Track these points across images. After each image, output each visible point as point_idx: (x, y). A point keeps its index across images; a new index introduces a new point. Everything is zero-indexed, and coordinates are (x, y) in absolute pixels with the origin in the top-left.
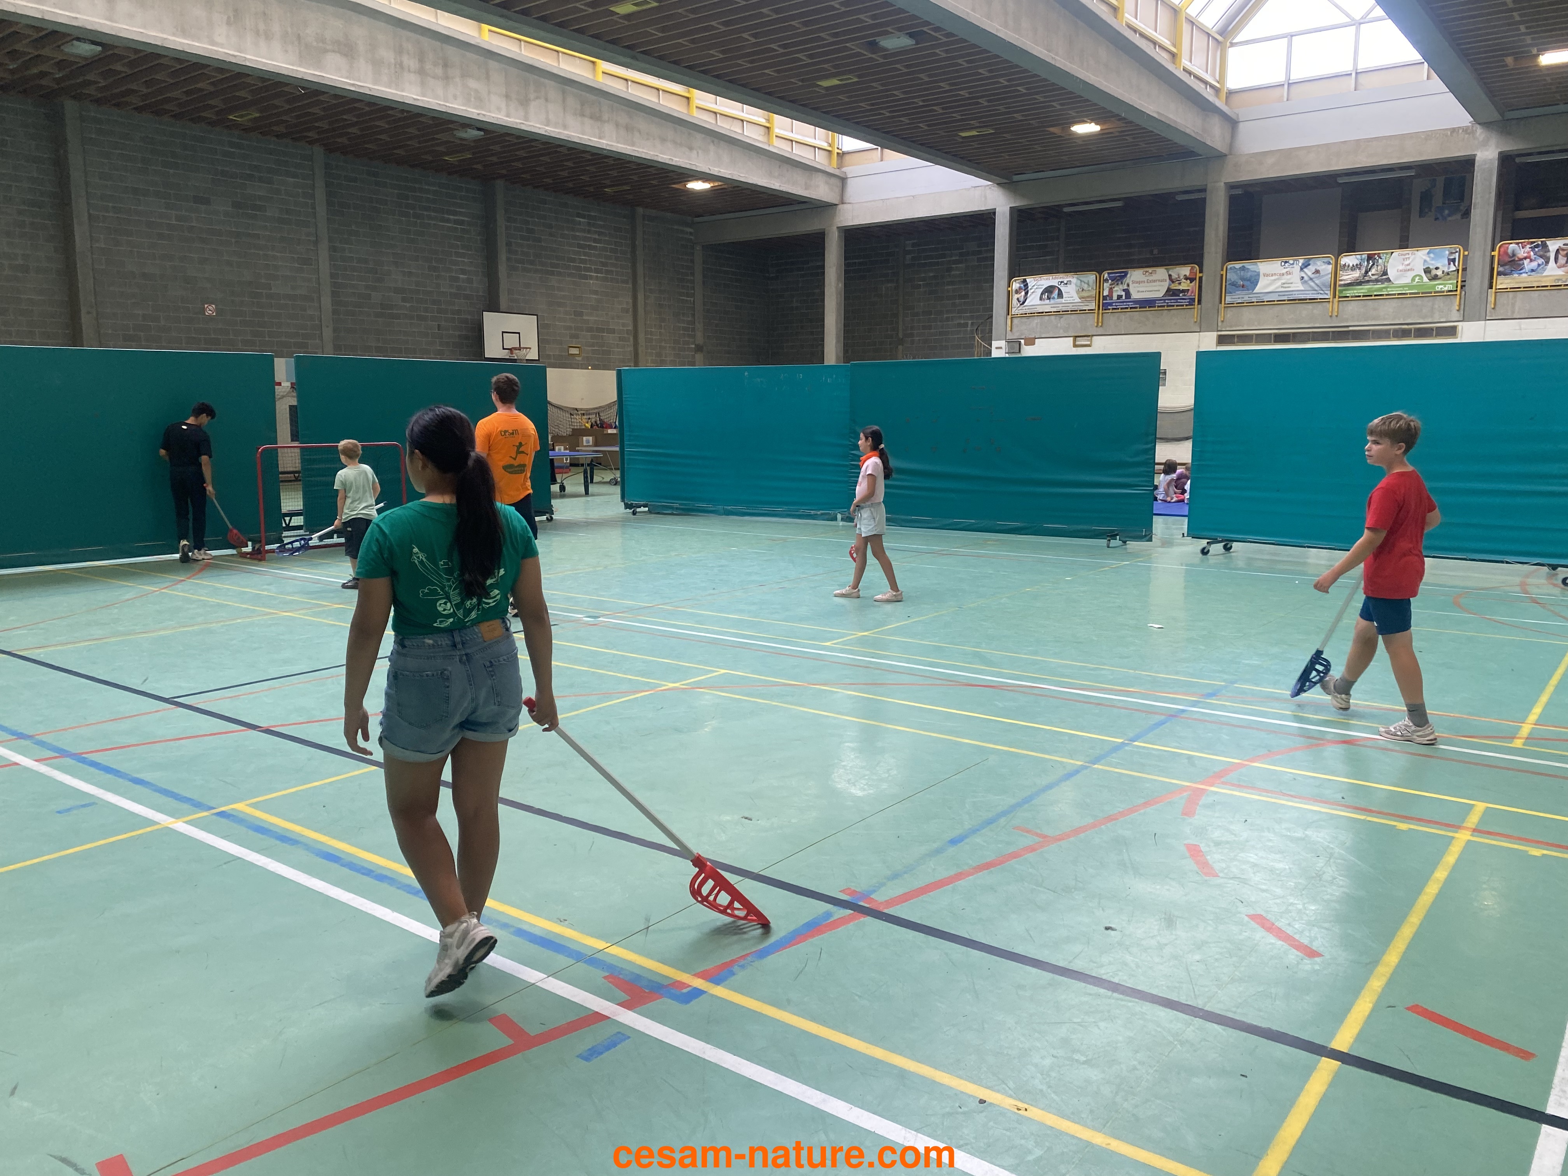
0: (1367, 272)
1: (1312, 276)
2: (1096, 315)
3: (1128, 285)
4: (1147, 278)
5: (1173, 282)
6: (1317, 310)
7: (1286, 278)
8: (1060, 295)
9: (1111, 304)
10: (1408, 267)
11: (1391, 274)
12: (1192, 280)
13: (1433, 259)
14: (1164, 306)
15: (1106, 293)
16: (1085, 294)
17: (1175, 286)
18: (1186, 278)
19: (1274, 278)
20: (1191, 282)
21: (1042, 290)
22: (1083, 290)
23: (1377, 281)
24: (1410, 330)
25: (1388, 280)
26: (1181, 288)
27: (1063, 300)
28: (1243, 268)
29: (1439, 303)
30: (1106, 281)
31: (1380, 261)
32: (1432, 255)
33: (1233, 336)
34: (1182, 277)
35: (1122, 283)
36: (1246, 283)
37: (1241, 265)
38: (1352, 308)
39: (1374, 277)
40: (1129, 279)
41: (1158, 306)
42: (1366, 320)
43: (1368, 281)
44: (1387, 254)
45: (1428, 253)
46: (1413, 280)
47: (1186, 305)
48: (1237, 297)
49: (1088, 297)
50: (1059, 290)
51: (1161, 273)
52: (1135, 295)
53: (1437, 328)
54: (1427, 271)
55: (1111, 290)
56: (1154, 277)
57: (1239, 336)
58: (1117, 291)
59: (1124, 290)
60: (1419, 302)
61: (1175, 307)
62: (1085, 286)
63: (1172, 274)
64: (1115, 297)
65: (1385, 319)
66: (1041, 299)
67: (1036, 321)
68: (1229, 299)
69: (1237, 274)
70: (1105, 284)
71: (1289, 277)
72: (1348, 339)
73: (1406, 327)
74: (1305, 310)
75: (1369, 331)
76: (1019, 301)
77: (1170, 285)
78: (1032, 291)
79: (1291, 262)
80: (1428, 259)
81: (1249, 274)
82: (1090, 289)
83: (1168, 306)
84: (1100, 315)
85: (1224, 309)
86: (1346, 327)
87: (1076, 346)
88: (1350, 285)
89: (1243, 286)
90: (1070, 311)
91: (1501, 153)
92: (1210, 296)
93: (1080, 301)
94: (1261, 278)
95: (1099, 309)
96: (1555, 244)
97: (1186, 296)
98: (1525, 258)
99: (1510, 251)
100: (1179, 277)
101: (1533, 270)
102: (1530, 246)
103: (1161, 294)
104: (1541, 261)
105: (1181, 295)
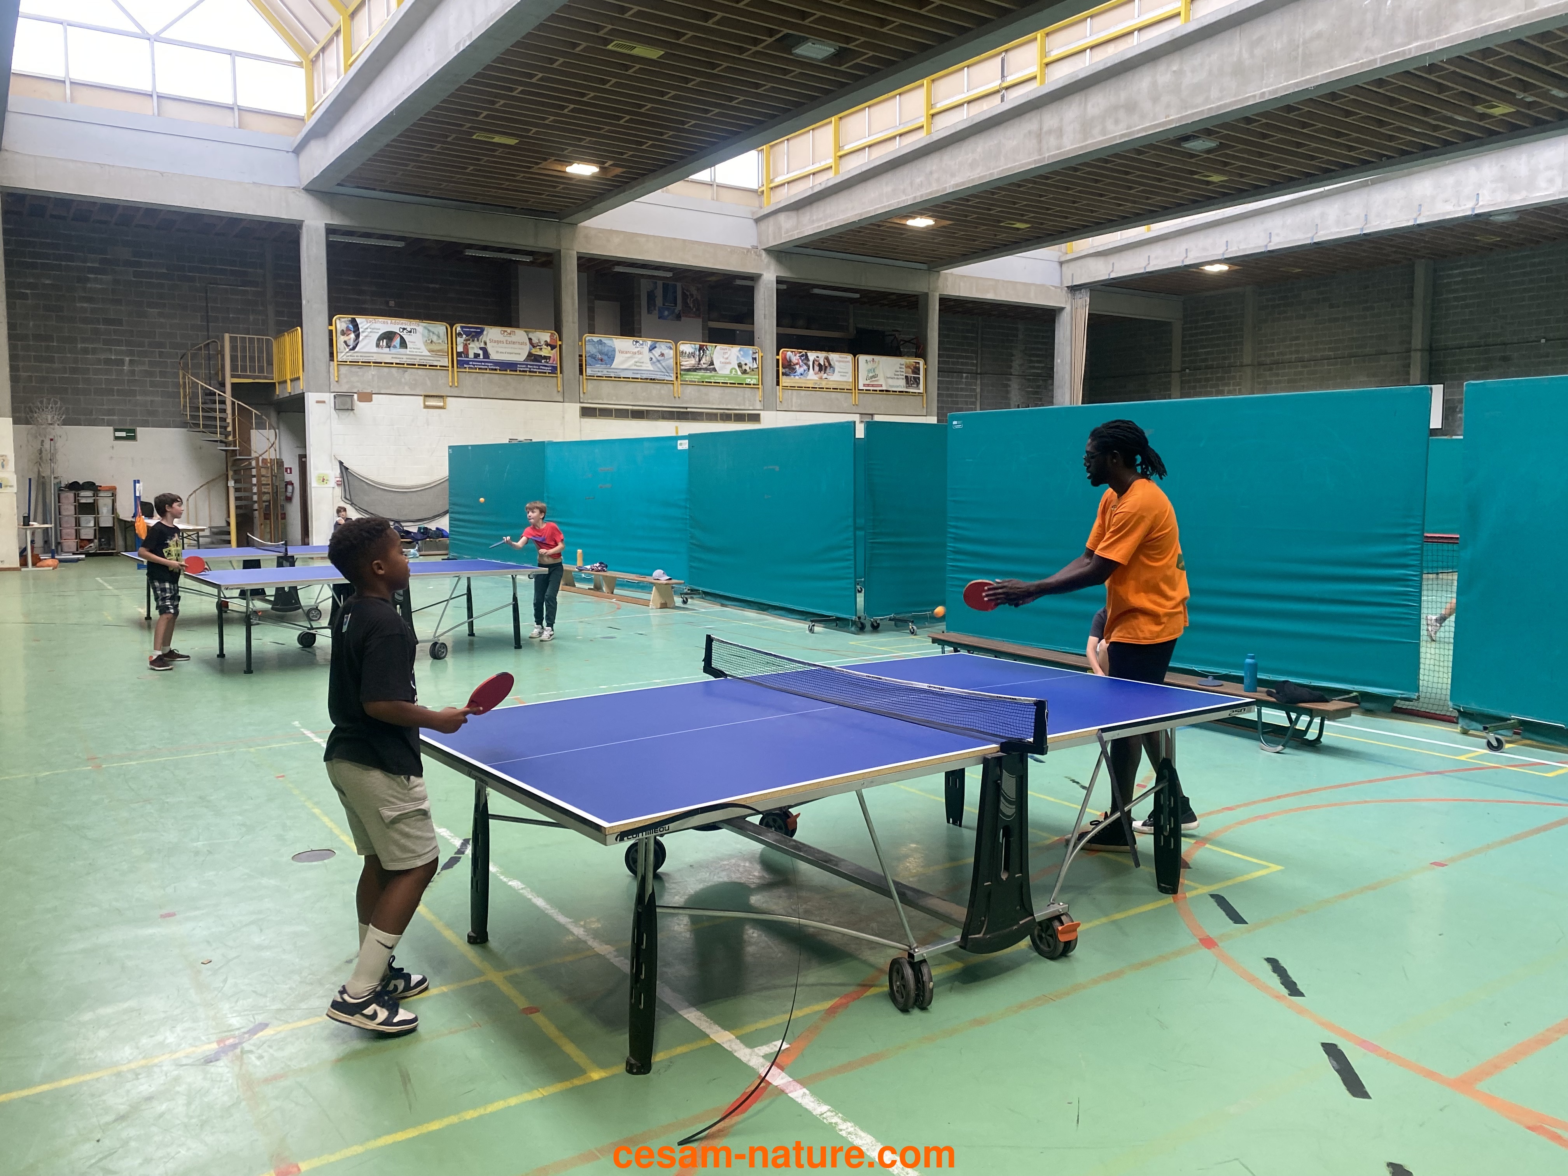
0: (700, 360)
1: (659, 358)
2: (450, 373)
3: (485, 343)
4: (506, 338)
5: (534, 347)
6: (665, 389)
7: (638, 357)
8: (403, 344)
9: (467, 363)
10: (727, 361)
11: (717, 365)
12: (553, 347)
13: (742, 356)
15: (460, 349)
16: (434, 347)
17: (537, 352)
18: (547, 344)
19: (628, 355)
20: (552, 349)
21: (378, 335)
22: (432, 342)
23: (706, 369)
24: (731, 415)
25: (714, 370)
26: (543, 353)
27: (408, 351)
28: (600, 342)
29: (748, 392)
30: (460, 334)
31: (707, 351)
32: (742, 353)
33: (595, 409)
36: (605, 358)
37: (598, 339)
38: (690, 390)
39: (705, 366)
40: (484, 337)
41: (520, 371)
42: (700, 404)
43: (701, 369)
44: (712, 346)
46: (731, 372)
48: (597, 370)
49: (439, 351)
50: (402, 338)
51: (520, 335)
52: (494, 356)
53: (749, 414)
54: (740, 366)
55: (466, 346)
56: (513, 338)
57: (601, 410)
58: (473, 348)
59: (481, 348)
60: (735, 391)
61: (538, 374)
62: (435, 339)
63: (533, 338)
64: (471, 356)
65: (713, 404)
66: (378, 345)
67: (373, 371)
68: (589, 371)
69: (595, 348)
70: (458, 339)
71: (640, 356)
72: (688, 419)
73: (726, 411)
74: (655, 389)
75: (702, 413)
76: (348, 346)
77: (530, 349)
78: (365, 334)
79: (641, 342)
80: (740, 356)
81: (605, 349)
82: (440, 341)
83: (530, 372)
84: (456, 373)
85: (585, 381)
86: (687, 408)
87: (426, 407)
88: (689, 370)
89: (601, 360)
90: (415, 365)
91: (777, 277)
92: (571, 366)
93: (429, 354)
94: (617, 353)
95: (453, 367)
96: (812, 355)
97: (547, 363)
98: (797, 364)
99: (788, 357)
100: (540, 342)
101: (801, 374)
102: (798, 355)
103: (521, 357)
104: (805, 367)
105: (543, 361)
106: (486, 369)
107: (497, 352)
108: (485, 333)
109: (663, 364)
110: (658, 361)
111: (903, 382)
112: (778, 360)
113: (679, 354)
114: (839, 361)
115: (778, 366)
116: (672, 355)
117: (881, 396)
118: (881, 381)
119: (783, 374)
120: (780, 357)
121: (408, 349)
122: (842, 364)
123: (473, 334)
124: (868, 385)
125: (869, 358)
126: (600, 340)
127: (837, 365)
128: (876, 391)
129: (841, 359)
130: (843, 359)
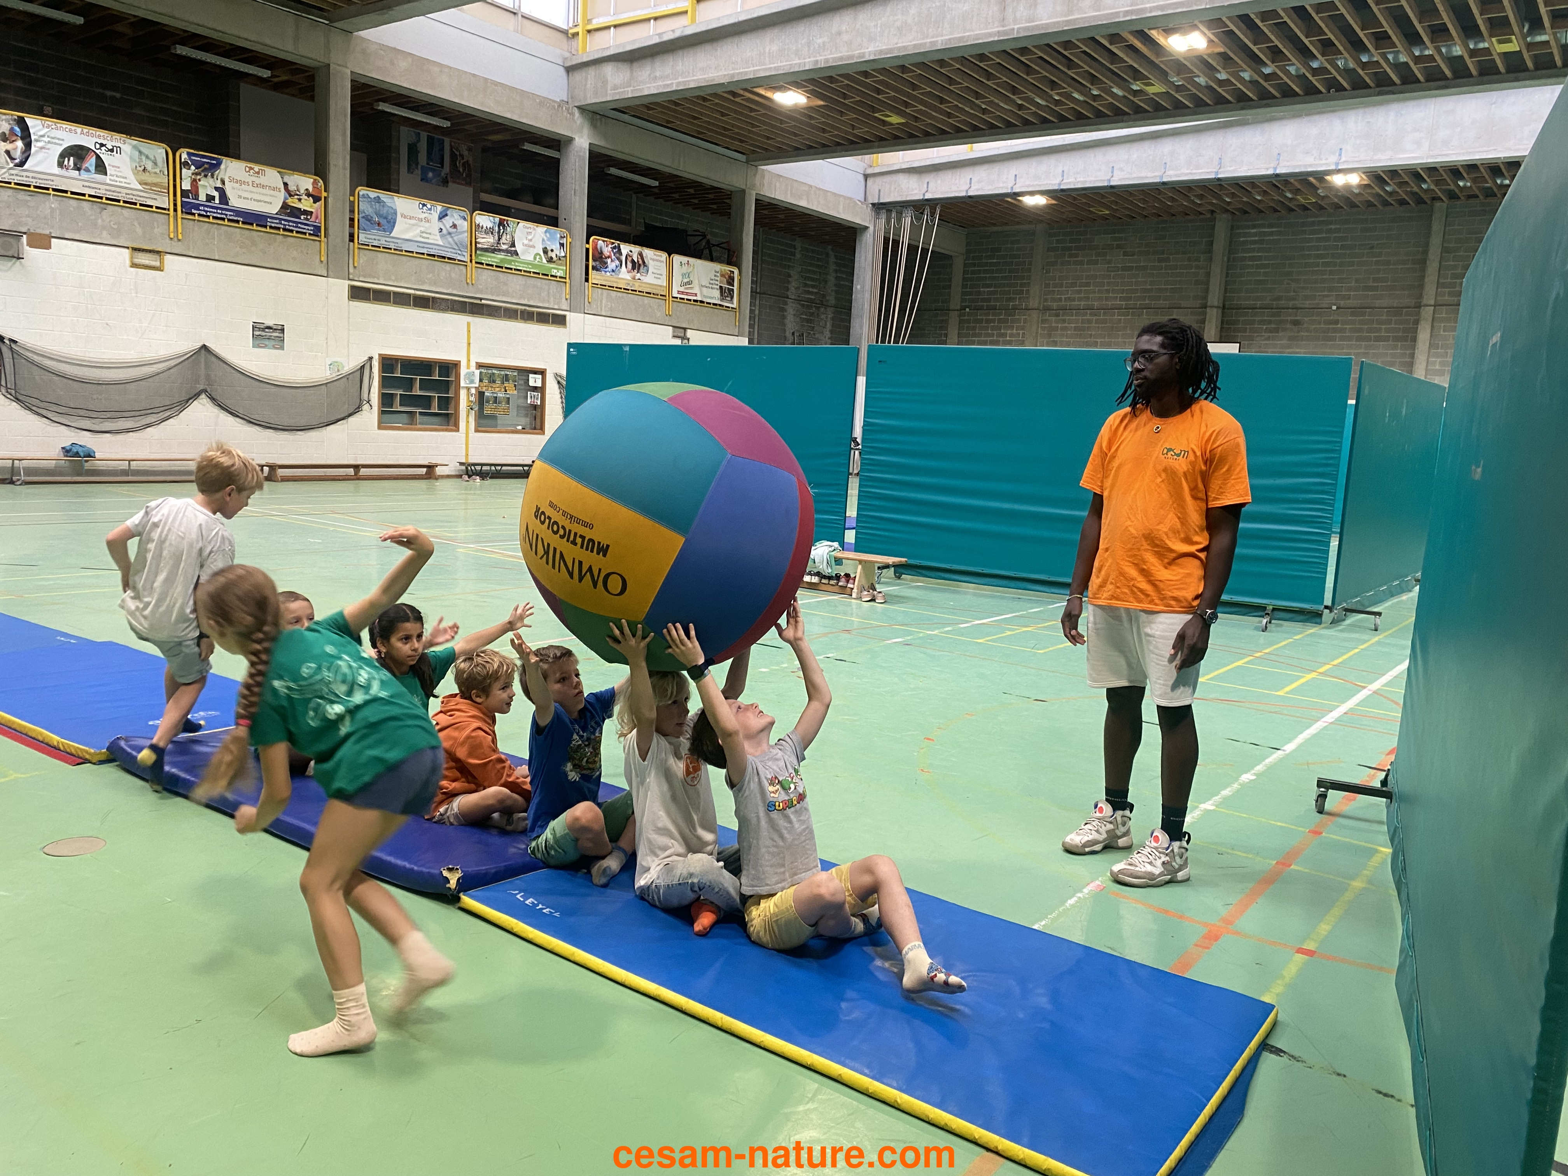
0: (499, 239)
1: (451, 230)
2: (172, 219)
3: (223, 182)
4: (254, 179)
5: (291, 195)
6: (455, 272)
7: (425, 226)
8: (101, 167)
9: (197, 207)
10: (531, 243)
11: (519, 248)
12: (316, 199)
13: (549, 239)
14: (279, 229)
15: (186, 186)
16: (147, 178)
17: (293, 202)
18: (308, 195)
19: (413, 222)
20: (315, 202)
21: (60, 148)
22: (144, 170)
23: (507, 251)
24: (533, 313)
25: (516, 252)
26: (302, 206)
27: (107, 179)
28: (378, 200)
29: (553, 286)
30: (185, 164)
31: (509, 229)
32: (548, 235)
33: (369, 289)
34: (302, 191)
35: (212, 176)
36: (383, 222)
37: (375, 195)
38: (486, 277)
39: (504, 247)
40: (221, 173)
41: (271, 227)
42: (498, 295)
43: (500, 250)
44: (514, 223)
45: (546, 232)
46: (535, 258)
47: (310, 234)
48: (373, 237)
49: (155, 185)
50: (98, 157)
51: (273, 176)
52: (235, 202)
53: (553, 315)
54: (545, 251)
55: (194, 183)
56: (262, 180)
57: (376, 292)
58: (205, 186)
59: (216, 189)
60: (538, 283)
61: (295, 234)
62: (149, 165)
63: (289, 182)
64: (202, 197)
65: (513, 297)
66: (61, 164)
67: (52, 202)
68: (363, 238)
69: (371, 207)
70: (184, 170)
71: (427, 225)
72: (483, 314)
73: (527, 308)
74: (445, 271)
75: (501, 308)
76: (12, 157)
77: (286, 198)
78: (40, 144)
79: (429, 206)
80: (545, 239)
81: (384, 211)
82: (157, 171)
83: (285, 230)
84: (179, 220)
85: (356, 250)
86: (481, 299)
87: (134, 265)
88: (486, 250)
89: (379, 224)
90: (119, 201)
91: (590, 144)
92: (339, 227)
93: (140, 187)
94: (399, 218)
95: (175, 210)
96: (625, 248)
97: (307, 219)
98: (609, 257)
99: (599, 247)
100: (298, 190)
101: (613, 271)
102: (610, 246)
103: (274, 208)
104: (617, 263)
105: (302, 217)
106: (223, 219)
107: (240, 197)
108: (223, 166)
109: (455, 238)
110: (450, 234)
111: (717, 293)
112: (587, 250)
113: (475, 228)
114: (653, 260)
115: (587, 259)
116: (466, 229)
117: (695, 307)
118: (696, 290)
119: (594, 268)
120: (590, 246)
121: (108, 177)
122: (656, 263)
123: (206, 166)
124: (682, 293)
125: (684, 259)
126: (378, 197)
127: (651, 264)
128: (690, 300)
129: (655, 257)
130: (658, 258)
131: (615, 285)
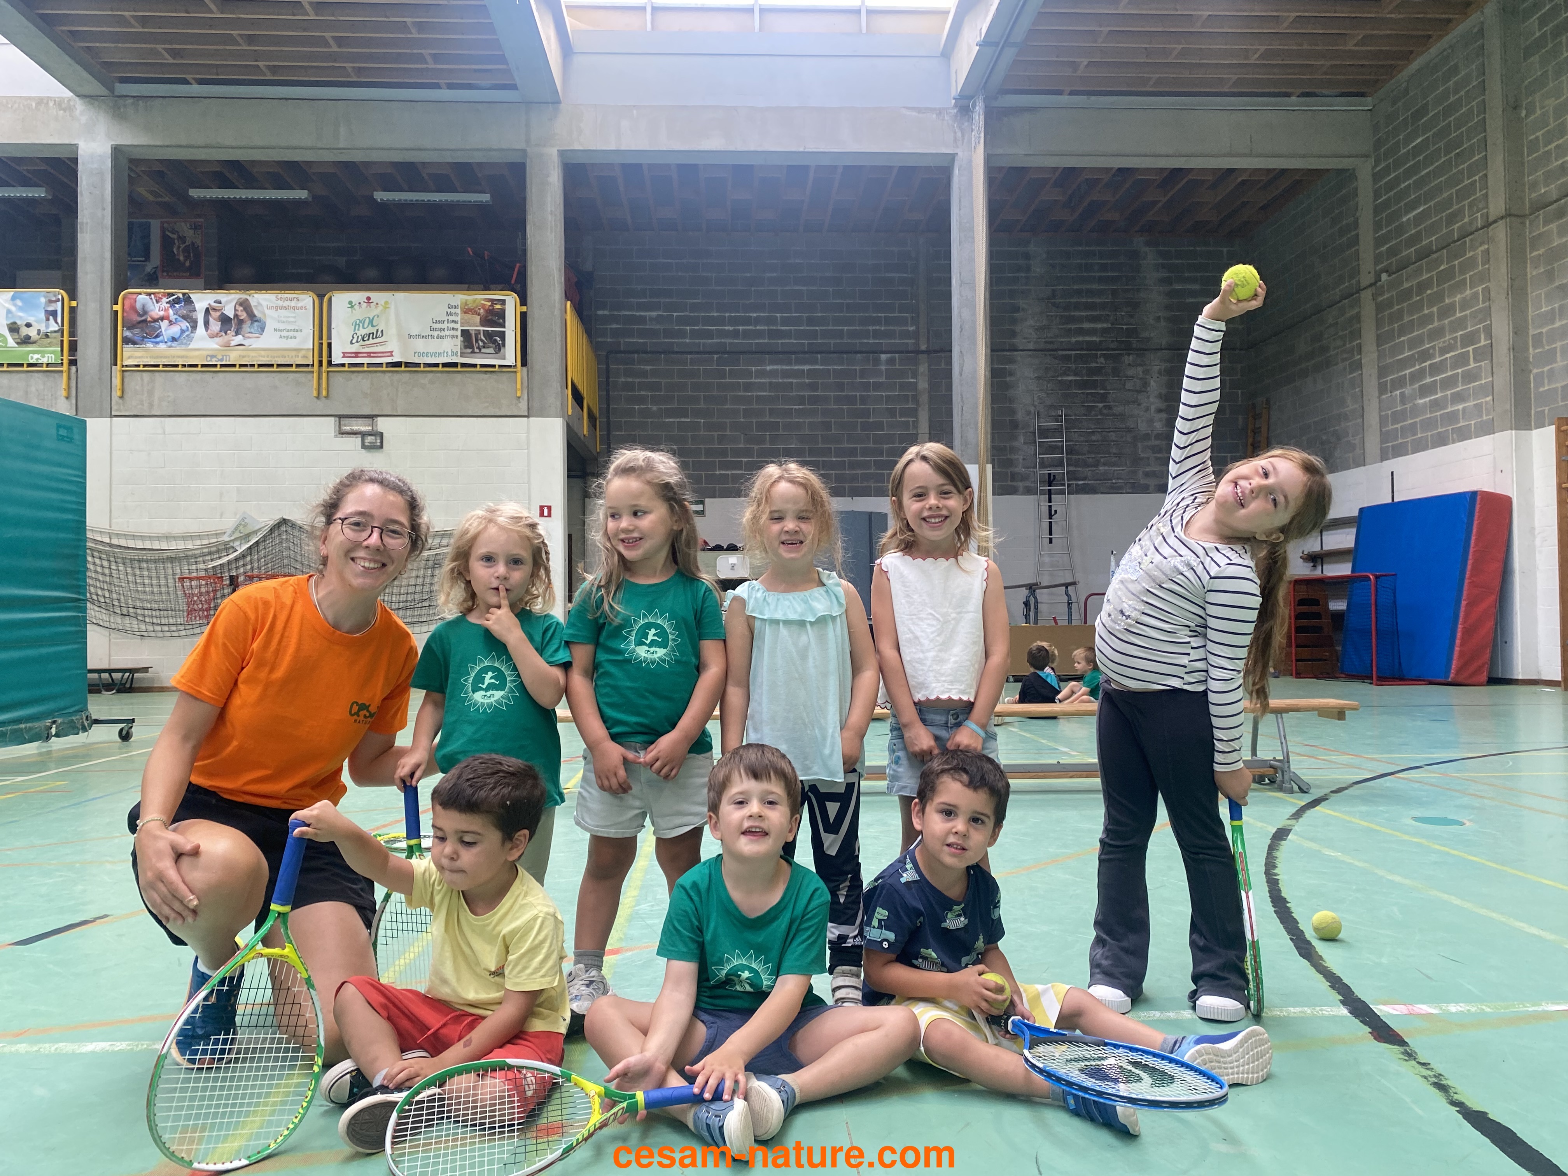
13: (22, 309)
29: (39, 383)
32: (20, 303)
54: (13, 328)
60: (5, 380)
80: (14, 308)
91: (110, 147)
96: (202, 300)
98: (162, 319)
99: (138, 306)
101: (174, 339)
102: (165, 300)
104: (185, 324)
111: (458, 345)
114: (277, 308)
117: (396, 377)
118: (393, 345)
119: (129, 342)
122: (283, 312)
124: (357, 354)
125: (358, 296)
128: (381, 365)
129: (280, 303)
130: (287, 303)
131: (180, 363)
